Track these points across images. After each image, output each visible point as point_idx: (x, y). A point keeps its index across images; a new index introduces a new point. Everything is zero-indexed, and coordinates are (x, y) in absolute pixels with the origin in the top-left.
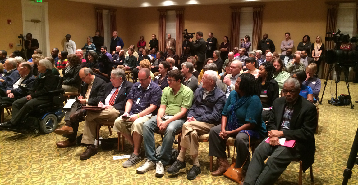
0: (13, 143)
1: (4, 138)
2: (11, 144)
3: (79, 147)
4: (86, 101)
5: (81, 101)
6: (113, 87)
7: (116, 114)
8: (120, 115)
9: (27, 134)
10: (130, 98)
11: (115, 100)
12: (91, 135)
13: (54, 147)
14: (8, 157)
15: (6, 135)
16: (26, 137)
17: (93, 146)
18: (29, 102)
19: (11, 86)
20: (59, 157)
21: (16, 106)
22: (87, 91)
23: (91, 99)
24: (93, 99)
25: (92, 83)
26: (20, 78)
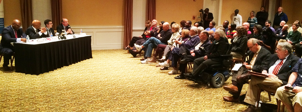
0: (192, 89)
1: (186, 84)
2: (191, 90)
3: (241, 104)
4: (251, 67)
5: (246, 67)
6: (278, 59)
7: (279, 83)
8: (282, 85)
9: (202, 85)
10: (294, 71)
11: (278, 70)
12: (253, 97)
13: (221, 99)
14: (189, 99)
15: (187, 83)
16: (201, 87)
17: (254, 106)
18: (205, 61)
19: (193, 48)
20: (224, 108)
21: (196, 63)
22: (253, 59)
23: (256, 66)
24: (257, 66)
25: (257, 52)
26: (200, 42)
